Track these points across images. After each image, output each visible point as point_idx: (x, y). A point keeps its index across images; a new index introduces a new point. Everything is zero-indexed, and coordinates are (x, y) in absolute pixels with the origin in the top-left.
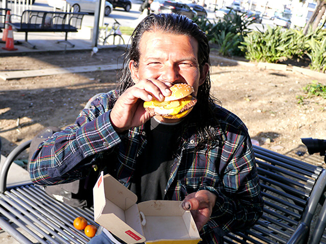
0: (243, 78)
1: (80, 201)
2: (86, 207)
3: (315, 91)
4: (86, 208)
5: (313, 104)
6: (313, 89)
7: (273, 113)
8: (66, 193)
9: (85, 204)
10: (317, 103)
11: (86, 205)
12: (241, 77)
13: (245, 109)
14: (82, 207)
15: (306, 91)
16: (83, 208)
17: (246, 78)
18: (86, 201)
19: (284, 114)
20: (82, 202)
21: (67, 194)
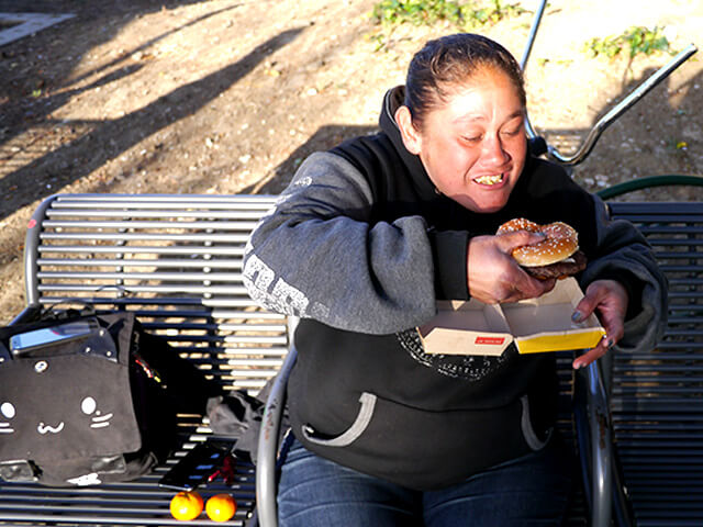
0: (232, 24)
1: (140, 462)
2: (157, 466)
3: (394, 15)
4: (158, 469)
5: (403, 42)
6: (389, 13)
7: (340, 87)
8: (107, 460)
9: (154, 461)
10: (409, 39)
11: (157, 461)
12: (229, 23)
13: (281, 96)
14: (150, 471)
15: (377, 21)
16: (154, 472)
17: (239, 23)
18: (152, 454)
19: (363, 82)
20: (145, 462)
21: (112, 462)
